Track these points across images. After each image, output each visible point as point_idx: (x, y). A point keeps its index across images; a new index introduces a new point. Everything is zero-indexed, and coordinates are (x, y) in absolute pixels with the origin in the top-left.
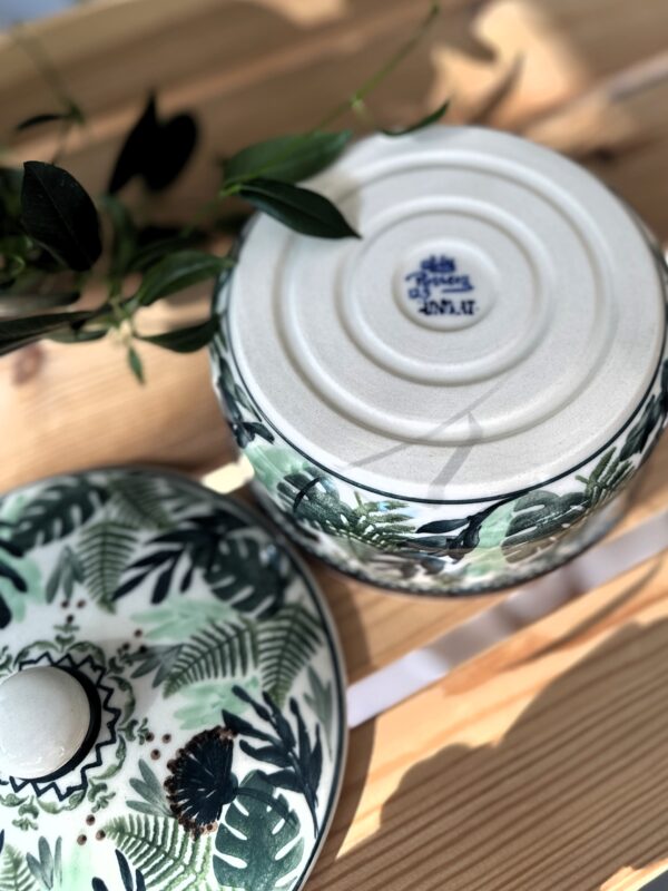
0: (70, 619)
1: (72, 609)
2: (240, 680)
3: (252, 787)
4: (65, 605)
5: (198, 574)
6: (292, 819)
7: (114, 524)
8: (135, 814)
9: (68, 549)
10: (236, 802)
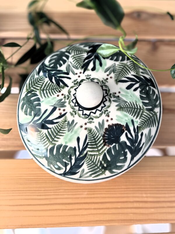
0: (107, 79)
1: (109, 77)
2: (134, 119)
3: (122, 144)
4: (108, 75)
5: (139, 89)
6: (126, 159)
7: (127, 66)
8: (95, 130)
9: (115, 64)
10: (117, 145)
